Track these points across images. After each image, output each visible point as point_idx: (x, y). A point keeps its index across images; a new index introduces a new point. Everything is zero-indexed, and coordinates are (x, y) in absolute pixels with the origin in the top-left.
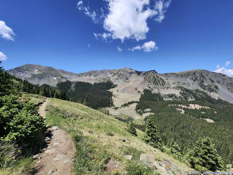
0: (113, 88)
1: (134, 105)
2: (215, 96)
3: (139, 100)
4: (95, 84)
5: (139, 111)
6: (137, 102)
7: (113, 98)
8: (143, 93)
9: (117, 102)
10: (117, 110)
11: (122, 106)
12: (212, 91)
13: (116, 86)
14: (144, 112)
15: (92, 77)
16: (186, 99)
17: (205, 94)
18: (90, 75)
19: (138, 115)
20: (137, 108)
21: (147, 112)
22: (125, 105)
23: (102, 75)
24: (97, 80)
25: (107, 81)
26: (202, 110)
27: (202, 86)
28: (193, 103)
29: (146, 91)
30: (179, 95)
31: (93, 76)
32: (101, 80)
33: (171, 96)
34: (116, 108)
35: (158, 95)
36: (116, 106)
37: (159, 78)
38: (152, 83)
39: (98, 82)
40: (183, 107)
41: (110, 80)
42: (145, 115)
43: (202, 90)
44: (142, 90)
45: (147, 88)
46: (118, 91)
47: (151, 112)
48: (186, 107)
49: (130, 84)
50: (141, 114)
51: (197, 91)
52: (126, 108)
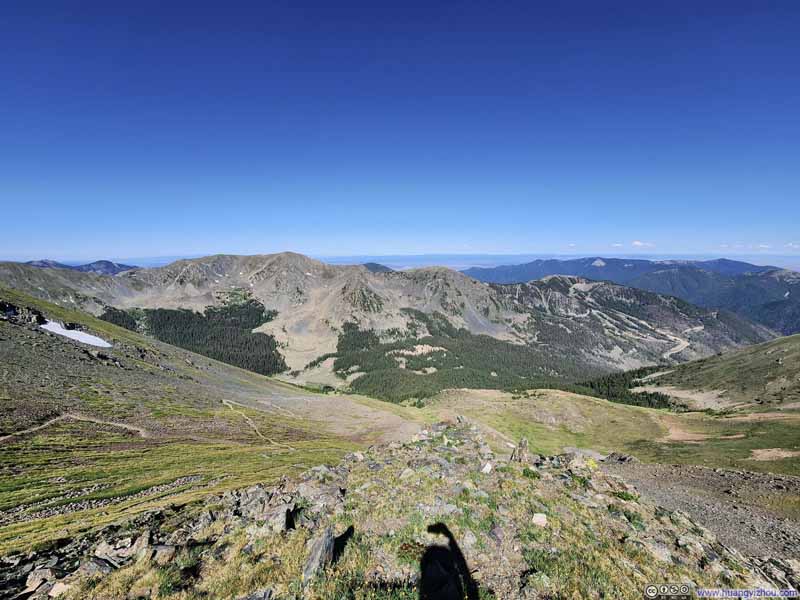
0: (268, 319)
1: (330, 362)
2: (458, 322)
3: (335, 351)
4: (210, 312)
5: (339, 372)
6: (333, 355)
7: (279, 349)
8: (342, 330)
9: (292, 360)
10: (298, 377)
11: (307, 367)
12: (455, 312)
13: (275, 313)
14: (349, 374)
15: (190, 288)
16: (415, 334)
17: (445, 320)
18: (182, 282)
19: (339, 379)
20: (337, 367)
21: (353, 372)
22: (313, 365)
23: (219, 278)
24: (209, 296)
25: (244, 301)
26: (430, 354)
27: (443, 304)
28: (423, 342)
29: (348, 326)
30: (406, 329)
31: (194, 284)
32: (224, 298)
33: (392, 333)
34: (295, 374)
35: (369, 334)
36: (294, 369)
37: (372, 295)
38: (359, 307)
39: (217, 304)
40: (406, 353)
41: (253, 297)
42: (351, 378)
43: (442, 312)
44: (339, 325)
45: (349, 320)
46: (284, 331)
47: (359, 371)
48: (410, 353)
49: (310, 308)
50: (343, 377)
51: (436, 314)
52: (316, 370)
